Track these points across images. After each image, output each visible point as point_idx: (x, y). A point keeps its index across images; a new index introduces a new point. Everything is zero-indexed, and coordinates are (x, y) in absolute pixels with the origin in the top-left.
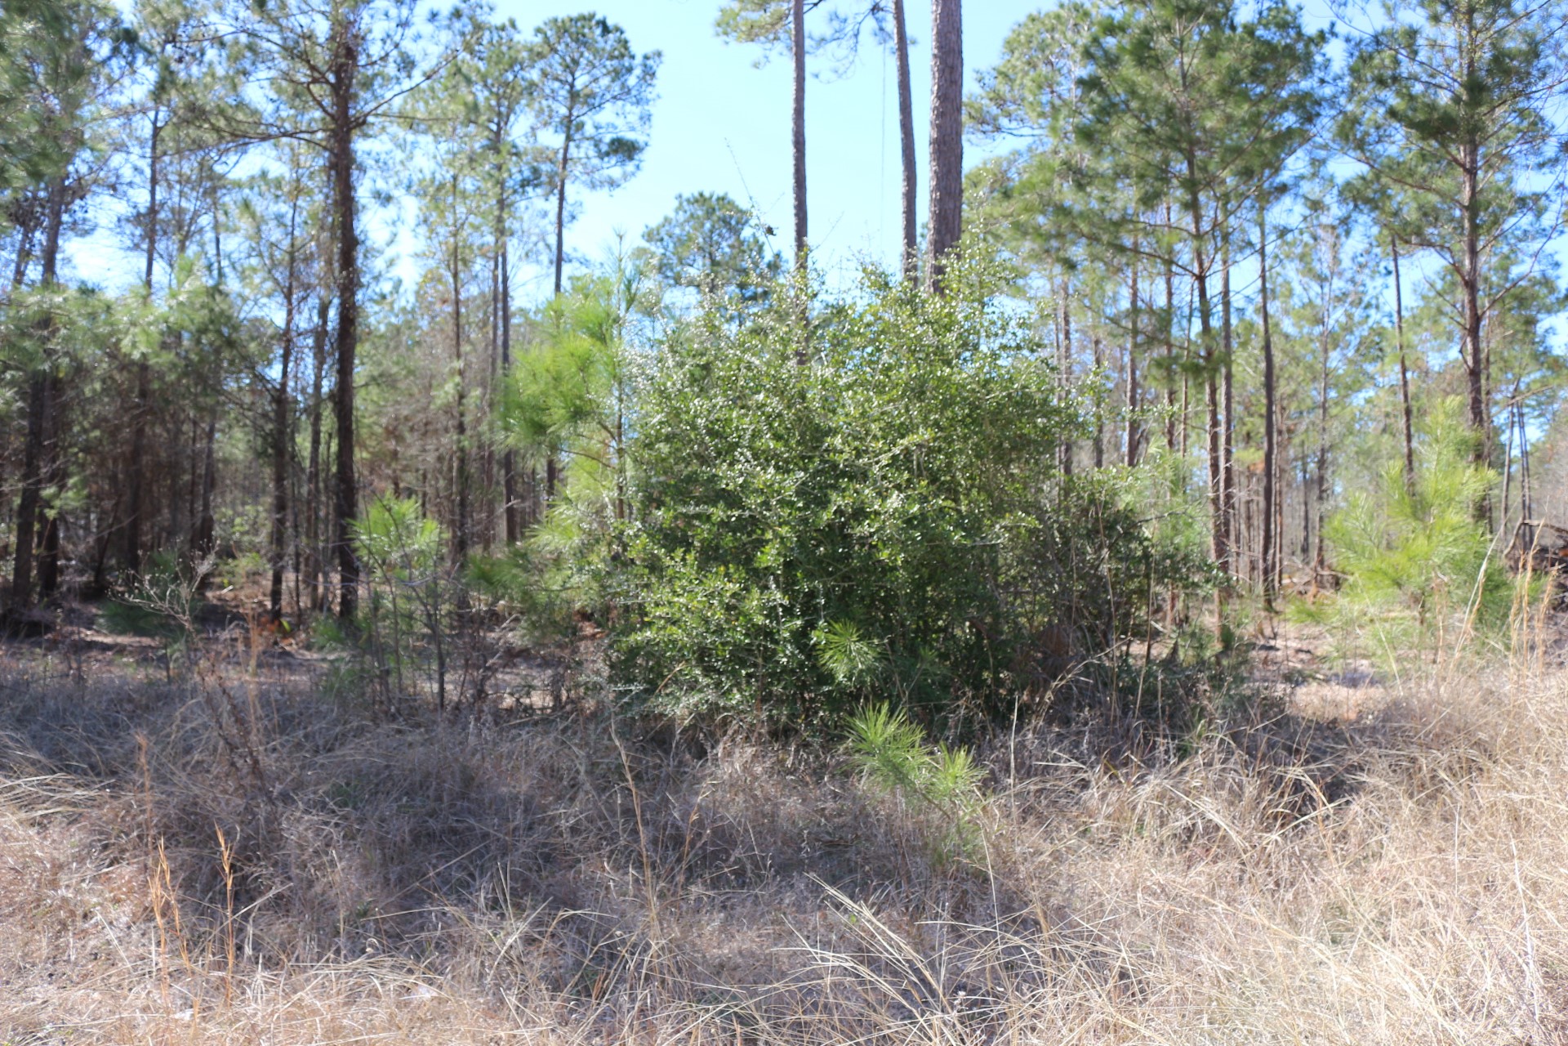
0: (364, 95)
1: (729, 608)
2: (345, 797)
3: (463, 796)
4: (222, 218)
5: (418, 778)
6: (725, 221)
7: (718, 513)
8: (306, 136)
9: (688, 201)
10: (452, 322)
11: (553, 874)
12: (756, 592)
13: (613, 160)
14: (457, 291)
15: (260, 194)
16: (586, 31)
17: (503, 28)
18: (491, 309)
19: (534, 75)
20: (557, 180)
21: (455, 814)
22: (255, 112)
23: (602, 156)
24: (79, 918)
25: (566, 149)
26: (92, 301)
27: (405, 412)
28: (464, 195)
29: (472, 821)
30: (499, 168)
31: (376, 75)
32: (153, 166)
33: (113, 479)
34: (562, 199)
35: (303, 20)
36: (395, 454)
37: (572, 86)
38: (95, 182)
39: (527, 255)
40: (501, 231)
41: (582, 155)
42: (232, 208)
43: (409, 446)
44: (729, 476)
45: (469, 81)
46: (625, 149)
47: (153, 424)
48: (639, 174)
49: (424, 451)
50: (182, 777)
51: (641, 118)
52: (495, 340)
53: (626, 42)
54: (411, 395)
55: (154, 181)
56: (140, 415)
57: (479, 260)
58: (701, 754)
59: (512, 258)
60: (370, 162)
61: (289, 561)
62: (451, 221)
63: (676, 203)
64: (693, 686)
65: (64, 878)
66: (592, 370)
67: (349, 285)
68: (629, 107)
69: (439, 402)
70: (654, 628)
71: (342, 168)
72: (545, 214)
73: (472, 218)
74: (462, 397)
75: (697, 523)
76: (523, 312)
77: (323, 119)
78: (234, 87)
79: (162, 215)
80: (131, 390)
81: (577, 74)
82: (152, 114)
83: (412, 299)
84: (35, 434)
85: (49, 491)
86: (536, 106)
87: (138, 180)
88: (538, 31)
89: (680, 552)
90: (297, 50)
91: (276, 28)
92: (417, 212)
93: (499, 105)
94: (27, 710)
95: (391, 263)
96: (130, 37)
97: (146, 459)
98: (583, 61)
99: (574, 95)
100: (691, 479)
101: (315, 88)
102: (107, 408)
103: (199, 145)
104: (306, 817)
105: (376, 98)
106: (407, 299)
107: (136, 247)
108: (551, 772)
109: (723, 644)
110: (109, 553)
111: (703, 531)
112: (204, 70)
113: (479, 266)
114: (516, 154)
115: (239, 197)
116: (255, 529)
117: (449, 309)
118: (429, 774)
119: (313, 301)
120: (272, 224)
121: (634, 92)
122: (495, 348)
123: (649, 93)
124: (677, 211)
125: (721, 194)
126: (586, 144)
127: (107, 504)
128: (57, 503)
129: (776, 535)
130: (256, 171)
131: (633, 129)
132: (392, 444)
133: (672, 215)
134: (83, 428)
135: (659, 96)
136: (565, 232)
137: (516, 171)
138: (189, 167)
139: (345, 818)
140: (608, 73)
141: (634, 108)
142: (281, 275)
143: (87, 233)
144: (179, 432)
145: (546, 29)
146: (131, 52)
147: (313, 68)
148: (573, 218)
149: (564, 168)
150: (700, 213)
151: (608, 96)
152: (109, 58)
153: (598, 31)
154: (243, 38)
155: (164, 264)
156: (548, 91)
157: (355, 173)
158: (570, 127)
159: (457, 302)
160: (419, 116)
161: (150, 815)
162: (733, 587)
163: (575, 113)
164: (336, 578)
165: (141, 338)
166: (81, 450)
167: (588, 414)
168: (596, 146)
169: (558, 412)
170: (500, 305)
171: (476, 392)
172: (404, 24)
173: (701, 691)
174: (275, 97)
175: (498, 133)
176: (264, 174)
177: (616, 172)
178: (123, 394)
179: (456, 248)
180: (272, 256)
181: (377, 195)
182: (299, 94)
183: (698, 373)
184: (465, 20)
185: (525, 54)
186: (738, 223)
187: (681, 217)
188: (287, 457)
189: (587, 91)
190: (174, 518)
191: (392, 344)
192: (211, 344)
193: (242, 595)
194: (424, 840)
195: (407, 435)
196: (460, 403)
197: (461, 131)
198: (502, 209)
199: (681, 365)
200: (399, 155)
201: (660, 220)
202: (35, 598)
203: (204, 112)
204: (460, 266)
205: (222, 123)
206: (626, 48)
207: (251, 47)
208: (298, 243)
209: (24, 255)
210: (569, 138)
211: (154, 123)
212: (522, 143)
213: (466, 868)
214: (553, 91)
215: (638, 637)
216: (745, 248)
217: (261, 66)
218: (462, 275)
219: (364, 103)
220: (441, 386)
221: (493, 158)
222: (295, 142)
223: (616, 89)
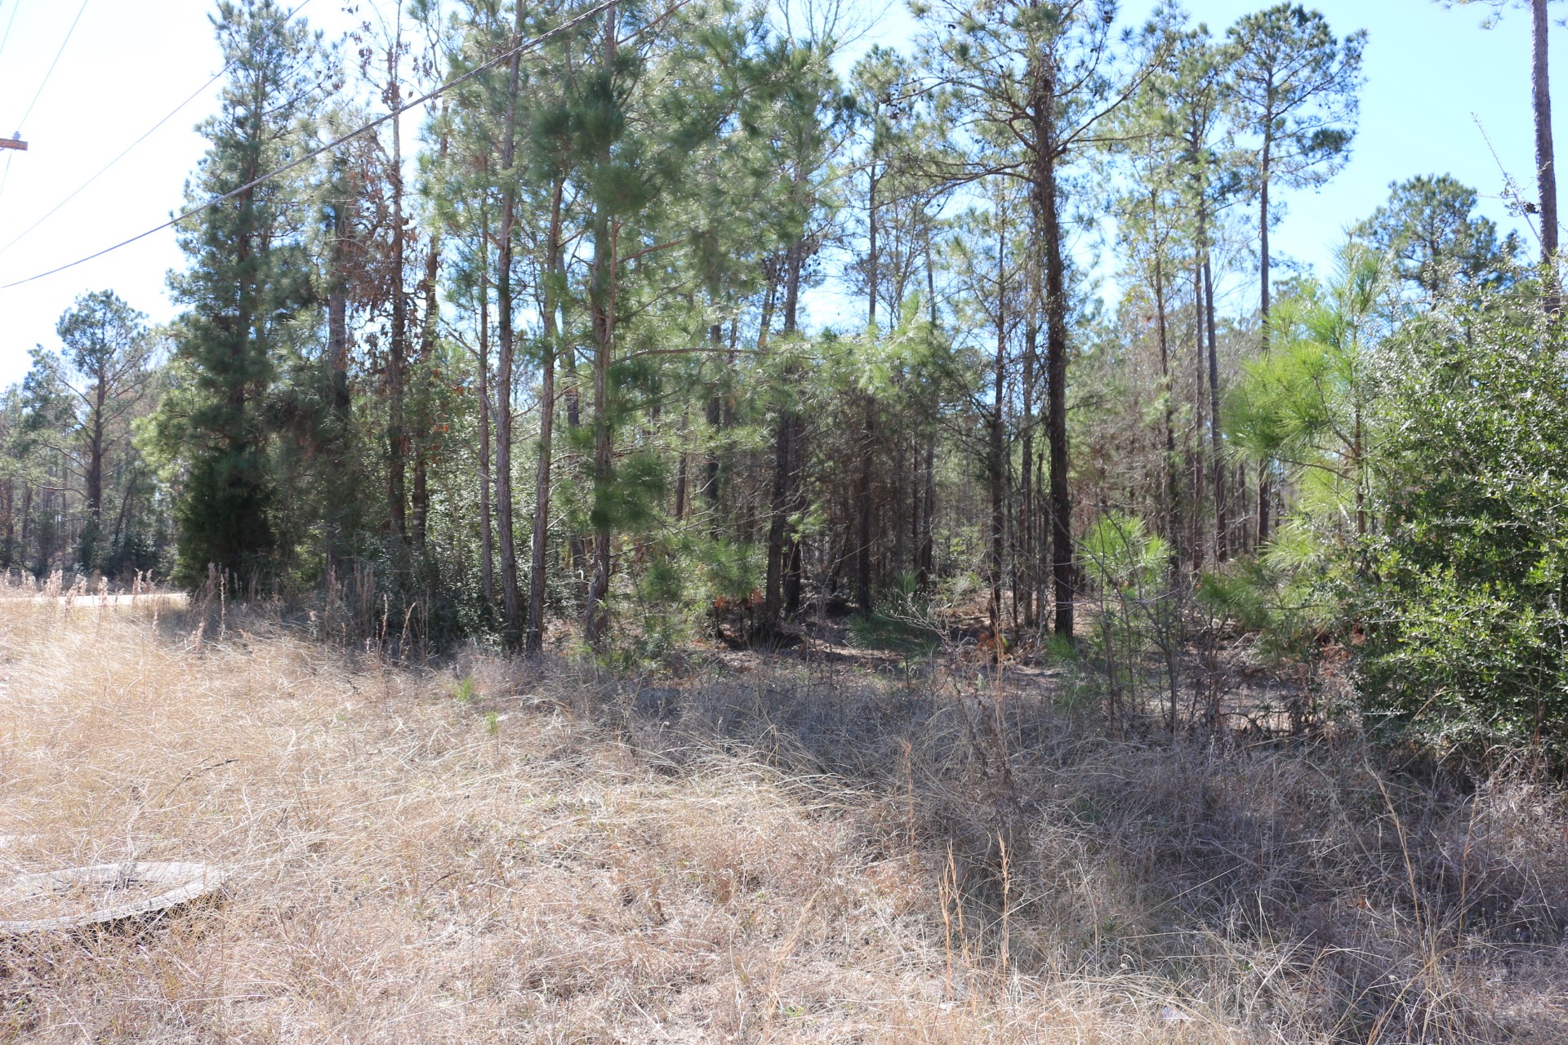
0: (1061, 124)
1: (1495, 628)
2: (1088, 811)
3: (1206, 817)
4: (934, 256)
5: (1159, 797)
6: (1448, 206)
7: (1481, 525)
8: (1008, 170)
9: (1404, 188)
10: (1157, 337)
11: (1305, 906)
12: (1530, 612)
13: (1319, 155)
14: (1161, 307)
15: (969, 231)
16: (1282, 23)
17: (1194, 35)
18: (1194, 321)
19: (1229, 78)
20: (1259, 182)
21: (1200, 835)
22: (963, 155)
23: (1305, 152)
24: (850, 906)
25: (1267, 151)
26: (835, 345)
27: (1112, 431)
28: (1163, 209)
29: (1217, 843)
30: (1197, 178)
31: (1070, 103)
32: (872, 216)
33: (844, 505)
34: (1265, 201)
35: (1003, 61)
36: (1102, 472)
37: (1269, 83)
38: (825, 237)
39: (1230, 263)
40: (1202, 241)
41: (1283, 153)
42: (943, 247)
43: (1116, 464)
44: (1494, 484)
45: (1163, 95)
46: (1331, 141)
47: (879, 453)
48: (1348, 165)
49: (1131, 468)
50: (935, 783)
51: (1347, 106)
52: (1200, 354)
53: (1326, 27)
54: (1117, 414)
55: (874, 230)
56: (868, 445)
57: (1181, 274)
58: (1468, 788)
59: (1214, 269)
60: (1067, 188)
61: (1007, 579)
62: (1152, 238)
63: (1390, 192)
64: (1455, 714)
65: (837, 869)
66: (1326, 378)
67: (1057, 309)
68: (1332, 96)
69: (1148, 419)
70: (1409, 651)
71: (1045, 197)
72: (1248, 219)
73: (1172, 233)
74: (1170, 413)
75: (1456, 536)
76: (1227, 322)
77: (1025, 153)
78: (943, 134)
79: (882, 260)
80: (858, 423)
81: (1274, 70)
82: (869, 170)
83: (1114, 318)
84: (782, 467)
85: (794, 517)
86: (1232, 109)
87: (860, 230)
88: (1231, 32)
89: (1436, 568)
90: (998, 92)
91: (977, 73)
92: (1117, 231)
93: (1194, 113)
94: (795, 714)
95: (1096, 285)
96: (849, 103)
97: (873, 485)
98: (1280, 56)
99: (1272, 92)
100: (1446, 488)
101: (1017, 124)
102: (839, 440)
103: (913, 190)
104: (1052, 829)
105: (1071, 124)
106: (1110, 317)
107: (861, 291)
108: (1298, 798)
109: (1488, 668)
110: (842, 573)
111: (1461, 546)
112: (913, 122)
113: (1182, 279)
114: (1214, 162)
115: (950, 236)
116: (970, 548)
117: (1153, 324)
118: (1169, 794)
119: (1022, 328)
120: (981, 257)
121: (1337, 80)
122: (1200, 361)
123: (1354, 78)
124: (1391, 201)
125: (1441, 175)
126: (1287, 141)
127: (840, 528)
128: (801, 528)
129: (1553, 548)
130: (962, 210)
131: (1338, 119)
132: (1099, 463)
133: (1385, 205)
134: (819, 461)
135: (1366, 80)
136: (1270, 235)
137: (1214, 179)
138: (903, 214)
139: (1090, 832)
140: (1308, 63)
141: (1338, 96)
142: (993, 305)
143: (817, 283)
144: (902, 458)
145: (1238, 28)
146: (851, 117)
147: (1015, 105)
148: (1278, 220)
149: (1266, 169)
150: (1417, 199)
151: (1309, 88)
152: (833, 126)
153: (1295, 22)
154: (949, 87)
155: (885, 305)
156: (1244, 93)
157: (1058, 200)
158: (1270, 126)
159: (1162, 318)
160: (1117, 136)
161: (908, 817)
162: (1500, 606)
163: (1274, 111)
164: (1050, 596)
165: (876, 374)
166: (818, 479)
167: (1323, 423)
168: (1299, 141)
169: (1292, 422)
170: (1205, 318)
171: (1185, 407)
172: (1097, 49)
173: (1464, 719)
174: (980, 137)
175: (1194, 143)
176: (972, 211)
177: (1322, 167)
178: (852, 427)
179: (1158, 264)
180: (982, 288)
181: (1080, 219)
182: (1002, 132)
183: (1447, 372)
184: (1159, 33)
185: (1218, 58)
186: (1462, 205)
187: (1396, 206)
188: (1003, 480)
189: (1285, 86)
190: (899, 540)
191: (1097, 365)
192: (931, 376)
193: (960, 611)
194: (1169, 860)
195: (1113, 452)
196: (1168, 419)
197: (1156, 146)
198: (1203, 220)
199: (1427, 365)
200: (1097, 178)
201: (1372, 212)
202: (783, 614)
203: (916, 159)
204: (1163, 282)
205: (933, 169)
206: (1326, 35)
207: (956, 95)
208: (1007, 274)
209: (769, 308)
210: (1269, 138)
211: (872, 177)
212: (1219, 150)
213: (1212, 892)
214: (1249, 92)
215: (1391, 658)
216: (1472, 231)
217: (965, 111)
218: (1164, 291)
219: (1063, 132)
220: (1150, 401)
221: (1190, 167)
222: (999, 177)
223: (1317, 78)
